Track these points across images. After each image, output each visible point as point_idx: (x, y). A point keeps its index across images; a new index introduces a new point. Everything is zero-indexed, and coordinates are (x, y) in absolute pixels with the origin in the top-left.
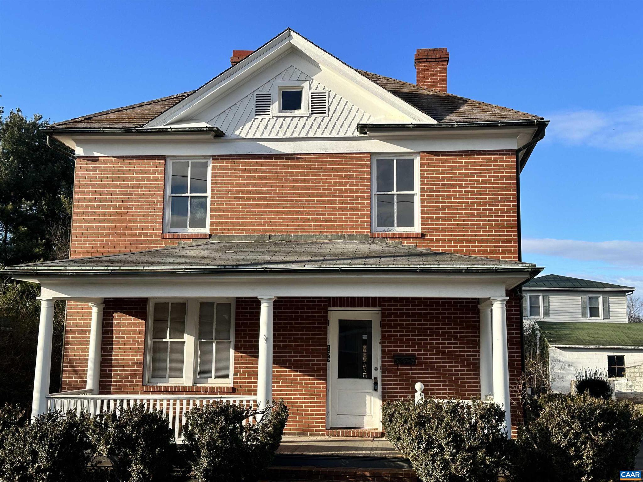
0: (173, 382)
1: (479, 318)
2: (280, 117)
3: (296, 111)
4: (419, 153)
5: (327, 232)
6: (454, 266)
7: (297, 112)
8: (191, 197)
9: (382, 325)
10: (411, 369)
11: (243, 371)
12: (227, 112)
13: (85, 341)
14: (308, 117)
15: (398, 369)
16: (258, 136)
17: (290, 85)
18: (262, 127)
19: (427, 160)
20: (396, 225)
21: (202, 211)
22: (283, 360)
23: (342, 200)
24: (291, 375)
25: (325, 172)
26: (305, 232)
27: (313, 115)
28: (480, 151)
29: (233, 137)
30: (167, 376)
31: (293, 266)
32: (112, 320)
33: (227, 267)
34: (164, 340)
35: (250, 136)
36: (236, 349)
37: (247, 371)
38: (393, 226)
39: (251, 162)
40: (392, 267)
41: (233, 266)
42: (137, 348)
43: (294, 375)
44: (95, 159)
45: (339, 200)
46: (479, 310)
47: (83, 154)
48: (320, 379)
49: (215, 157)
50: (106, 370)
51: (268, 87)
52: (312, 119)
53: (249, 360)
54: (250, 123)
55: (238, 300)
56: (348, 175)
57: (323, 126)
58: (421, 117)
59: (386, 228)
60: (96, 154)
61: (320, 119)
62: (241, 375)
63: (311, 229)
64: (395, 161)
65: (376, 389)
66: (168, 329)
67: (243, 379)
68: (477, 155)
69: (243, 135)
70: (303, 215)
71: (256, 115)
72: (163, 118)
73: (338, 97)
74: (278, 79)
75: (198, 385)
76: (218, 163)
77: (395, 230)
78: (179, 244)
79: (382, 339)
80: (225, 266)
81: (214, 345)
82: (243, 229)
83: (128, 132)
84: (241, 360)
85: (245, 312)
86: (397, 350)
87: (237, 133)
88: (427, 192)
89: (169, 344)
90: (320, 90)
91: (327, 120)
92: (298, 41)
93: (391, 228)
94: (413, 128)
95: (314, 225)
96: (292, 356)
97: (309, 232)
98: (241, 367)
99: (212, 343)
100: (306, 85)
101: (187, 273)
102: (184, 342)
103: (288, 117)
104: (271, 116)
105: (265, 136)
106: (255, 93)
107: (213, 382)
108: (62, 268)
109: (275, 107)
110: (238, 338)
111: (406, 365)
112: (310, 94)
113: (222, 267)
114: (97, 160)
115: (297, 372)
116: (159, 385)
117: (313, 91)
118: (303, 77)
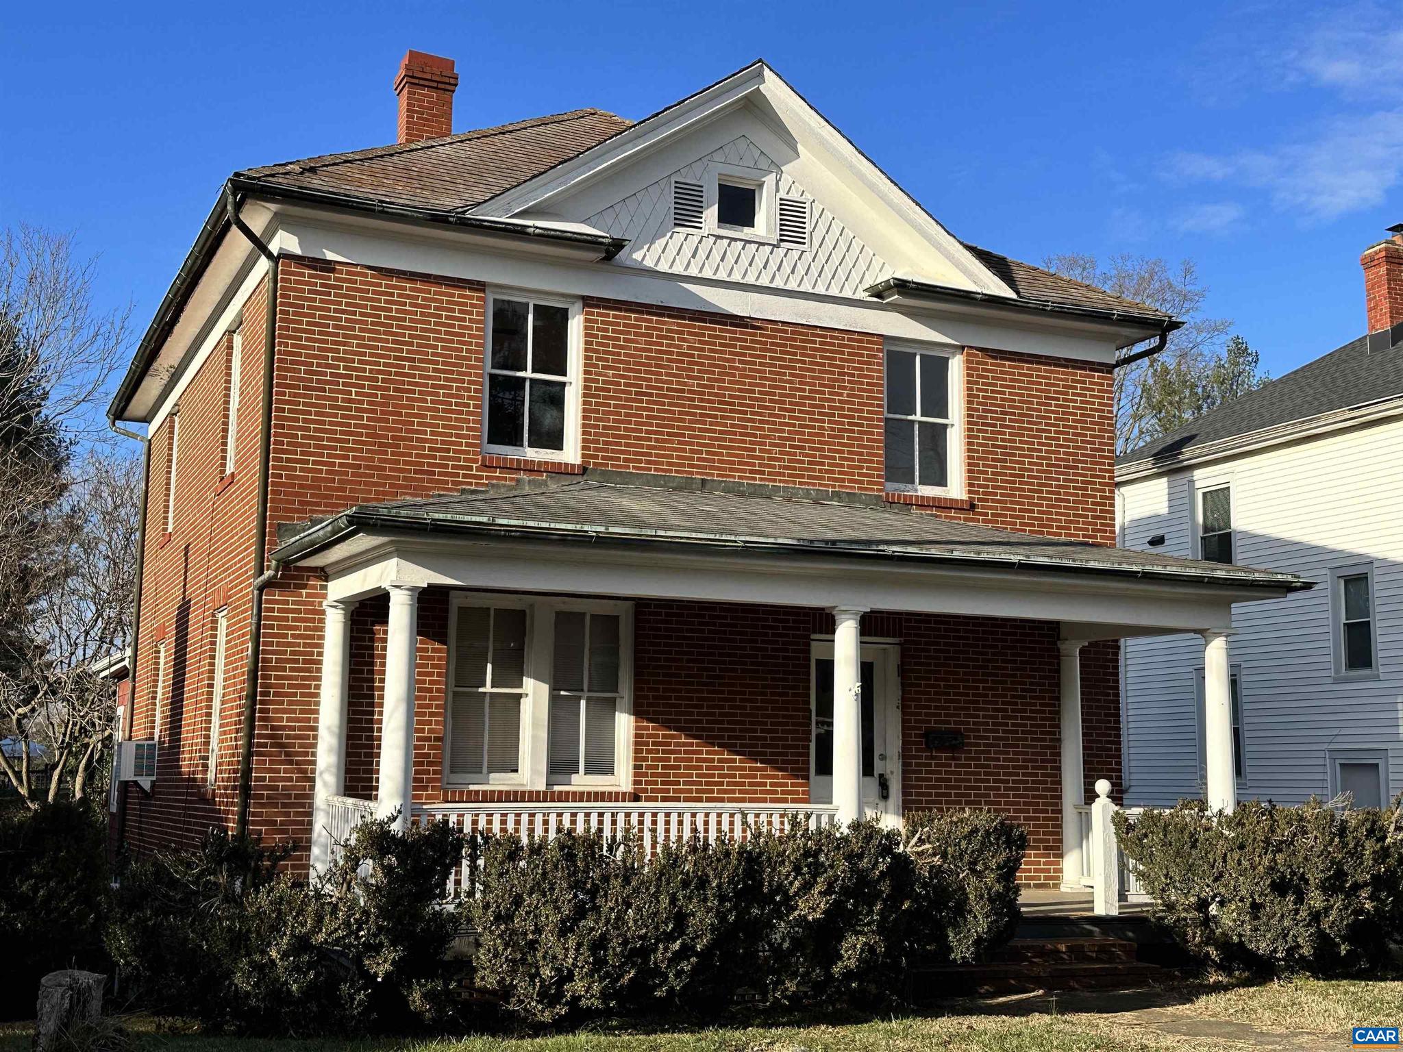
0: (499, 782)
1: (1059, 664)
2: (721, 237)
3: (746, 229)
4: (963, 348)
5: (808, 484)
7: (747, 232)
8: (532, 380)
9: (903, 672)
10: (954, 758)
11: (653, 759)
12: (617, 208)
14: (774, 246)
15: (932, 758)
16: (678, 269)
17: (740, 176)
18: (687, 251)
19: (978, 363)
20: (917, 480)
21: (555, 413)
23: (836, 422)
24: (744, 769)
25: (804, 362)
27: (783, 244)
28: (1059, 359)
29: (628, 263)
30: (485, 770)
32: (372, 640)
34: (481, 690)
35: (663, 267)
36: (639, 712)
37: (660, 760)
38: (913, 482)
39: (665, 323)
42: (430, 706)
43: (751, 769)
44: (327, 266)
45: (829, 422)
46: (1058, 650)
47: (298, 252)
48: (797, 777)
49: (588, 302)
50: (359, 755)
51: (698, 168)
52: (780, 252)
53: (664, 736)
54: (663, 241)
56: (844, 374)
57: (801, 270)
58: (986, 280)
59: (901, 486)
60: (331, 256)
61: (796, 255)
62: (648, 767)
63: (779, 474)
64: (918, 358)
65: (885, 796)
66: (489, 666)
67: (653, 775)
68: (1056, 365)
69: (649, 263)
70: (764, 444)
71: (676, 225)
72: (508, 200)
73: (828, 215)
74: (719, 157)
75: (556, 788)
76: (599, 314)
77: (916, 491)
78: (518, 481)
79: (903, 699)
81: (583, 703)
82: (649, 462)
83: (438, 219)
84: (649, 736)
85: (656, 637)
86: (930, 722)
87: (637, 256)
88: (977, 424)
89: (487, 699)
90: (794, 195)
91: (808, 257)
92: (774, 88)
93: (910, 486)
94: (982, 300)
95: (786, 468)
96: (747, 730)
97: (775, 481)
98: (649, 751)
99: (579, 698)
100: (769, 180)
102: (519, 696)
103: (736, 240)
104: (705, 232)
105: (693, 271)
106: (673, 179)
107: (581, 781)
109: (711, 214)
110: (642, 689)
112: (778, 202)
114: (333, 270)
115: (756, 761)
116: (472, 787)
117: (782, 194)
118: (763, 164)
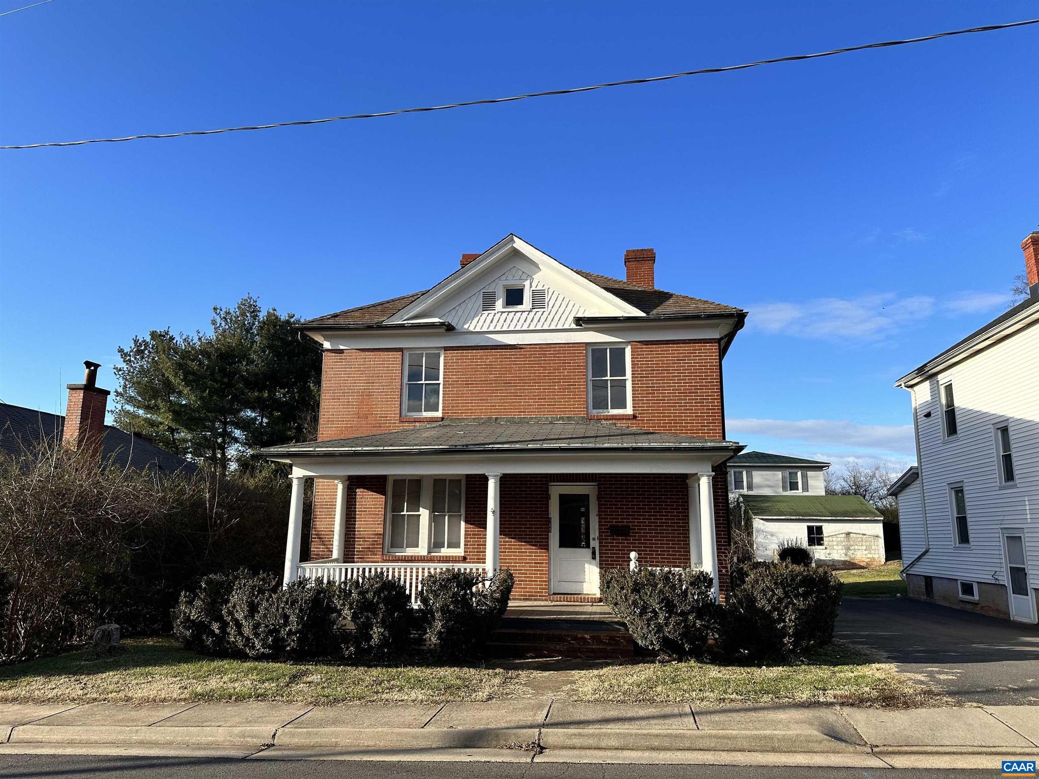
0: (410, 552)
1: (687, 491)
2: (504, 312)
3: (519, 306)
4: (630, 342)
5: (547, 415)
6: (664, 444)
7: (519, 308)
8: (425, 384)
9: (599, 498)
10: (626, 540)
11: (473, 541)
12: (457, 308)
13: (332, 515)
14: (529, 311)
15: (614, 539)
16: (485, 329)
17: (513, 283)
18: (488, 321)
19: (637, 348)
20: (609, 407)
21: (435, 396)
22: (509, 531)
23: (561, 385)
24: (516, 545)
25: (545, 360)
26: (528, 415)
27: (533, 310)
28: (685, 340)
29: (462, 330)
30: (405, 547)
31: (517, 446)
32: (356, 495)
33: (458, 447)
34: (402, 513)
35: (478, 329)
36: (466, 522)
37: (476, 541)
38: (608, 408)
39: (479, 353)
40: (606, 445)
41: (463, 446)
42: (377, 521)
43: (519, 545)
44: (341, 351)
45: (558, 386)
46: (687, 484)
47: (330, 348)
48: (542, 549)
49: (446, 349)
50: (350, 541)
51: (493, 285)
52: (532, 314)
53: (478, 531)
54: (478, 318)
55: (468, 476)
56: (565, 363)
57: (543, 320)
58: (632, 311)
59: (601, 411)
60: (342, 347)
61: (540, 313)
62: (470, 545)
63: (533, 412)
64: (608, 350)
65: (594, 558)
66: (406, 503)
67: (473, 548)
68: (683, 343)
69: (471, 329)
70: (526, 399)
71: (483, 310)
72: (401, 314)
73: (556, 294)
74: (502, 278)
75: (433, 554)
76: (450, 353)
77: (609, 412)
78: (415, 426)
79: (599, 511)
80: (456, 446)
81: (447, 517)
82: (471, 413)
83: (370, 328)
84: (471, 531)
85: (474, 488)
86: (613, 522)
87: (466, 326)
88: (637, 377)
89: (406, 517)
90: (539, 288)
91: (546, 314)
92: (519, 245)
93: (606, 410)
94: (623, 320)
95: (536, 408)
96: (517, 528)
97: (531, 415)
98: (471, 538)
99: (445, 516)
100: (527, 283)
101: (422, 453)
102: (420, 515)
103: (511, 312)
104: (496, 312)
105: (491, 329)
106: (482, 291)
107: (445, 551)
108: (311, 449)
109: (499, 304)
110: (468, 511)
111: (621, 535)
112: (531, 292)
113: (454, 447)
114: (343, 353)
115: (522, 542)
116: (397, 554)
117: (533, 288)
118: (524, 277)
